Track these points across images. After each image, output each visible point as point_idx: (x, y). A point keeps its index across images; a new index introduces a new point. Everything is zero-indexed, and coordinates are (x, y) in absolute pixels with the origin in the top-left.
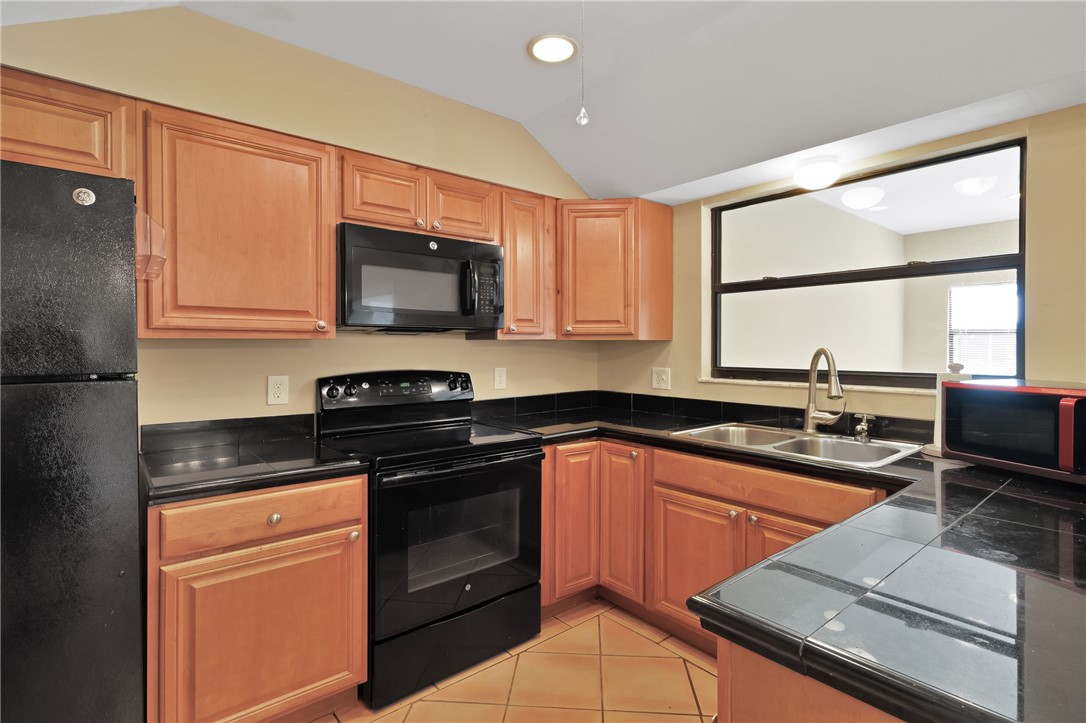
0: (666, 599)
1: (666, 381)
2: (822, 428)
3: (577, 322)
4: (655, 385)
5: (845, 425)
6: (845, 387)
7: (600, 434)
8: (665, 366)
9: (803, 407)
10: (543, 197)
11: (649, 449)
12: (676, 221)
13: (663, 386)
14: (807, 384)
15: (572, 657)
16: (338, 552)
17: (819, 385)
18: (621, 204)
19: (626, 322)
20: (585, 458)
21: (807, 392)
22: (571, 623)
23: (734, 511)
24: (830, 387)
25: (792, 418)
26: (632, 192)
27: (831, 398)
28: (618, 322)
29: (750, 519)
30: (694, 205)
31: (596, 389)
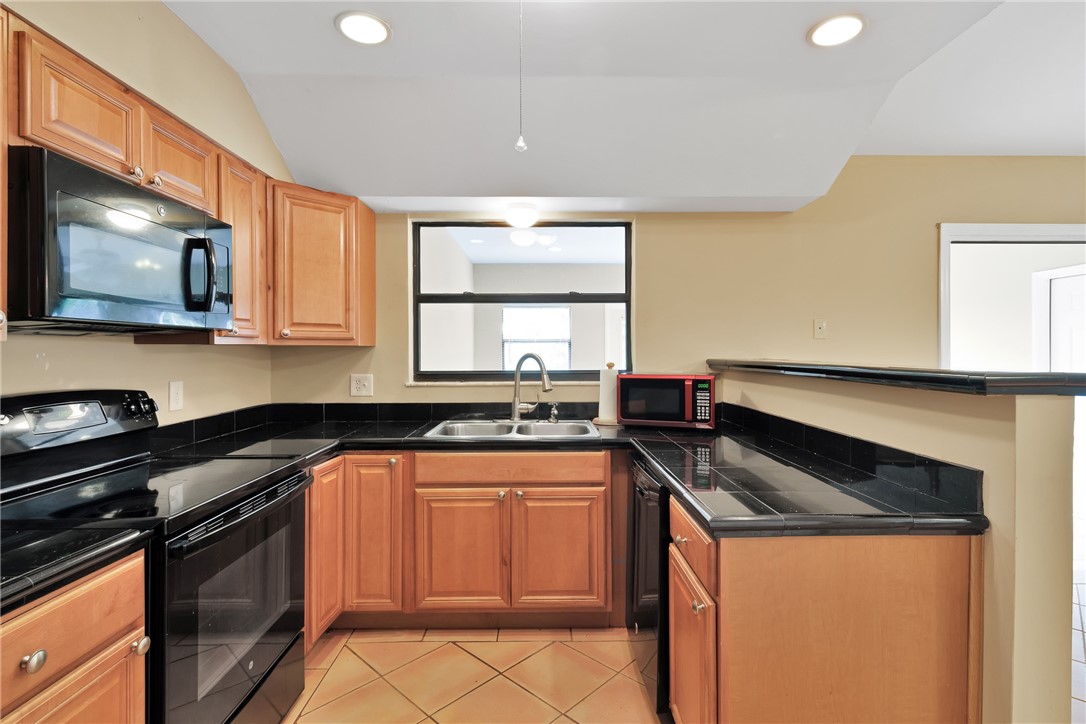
0: (431, 594)
1: (368, 387)
2: (524, 416)
3: (294, 324)
4: (354, 392)
5: (542, 412)
6: (553, 383)
7: (340, 449)
8: (366, 372)
9: (511, 401)
10: (255, 171)
11: (407, 453)
12: (379, 227)
13: (364, 392)
14: (513, 383)
15: (356, 693)
16: (116, 681)
17: (522, 383)
18: (341, 200)
19: (348, 327)
20: (333, 477)
21: (513, 389)
22: (324, 665)
23: (502, 492)
24: (544, 383)
25: (498, 411)
26: (351, 191)
27: (545, 391)
28: (339, 326)
29: (517, 495)
30: (400, 216)
31: (270, 402)
